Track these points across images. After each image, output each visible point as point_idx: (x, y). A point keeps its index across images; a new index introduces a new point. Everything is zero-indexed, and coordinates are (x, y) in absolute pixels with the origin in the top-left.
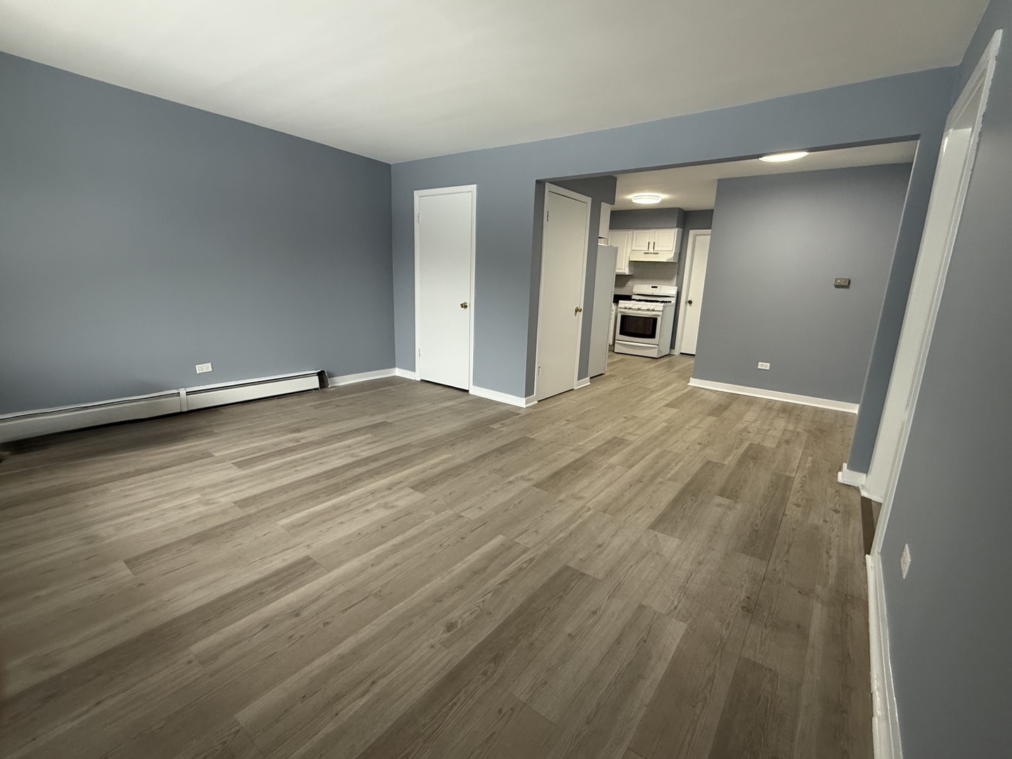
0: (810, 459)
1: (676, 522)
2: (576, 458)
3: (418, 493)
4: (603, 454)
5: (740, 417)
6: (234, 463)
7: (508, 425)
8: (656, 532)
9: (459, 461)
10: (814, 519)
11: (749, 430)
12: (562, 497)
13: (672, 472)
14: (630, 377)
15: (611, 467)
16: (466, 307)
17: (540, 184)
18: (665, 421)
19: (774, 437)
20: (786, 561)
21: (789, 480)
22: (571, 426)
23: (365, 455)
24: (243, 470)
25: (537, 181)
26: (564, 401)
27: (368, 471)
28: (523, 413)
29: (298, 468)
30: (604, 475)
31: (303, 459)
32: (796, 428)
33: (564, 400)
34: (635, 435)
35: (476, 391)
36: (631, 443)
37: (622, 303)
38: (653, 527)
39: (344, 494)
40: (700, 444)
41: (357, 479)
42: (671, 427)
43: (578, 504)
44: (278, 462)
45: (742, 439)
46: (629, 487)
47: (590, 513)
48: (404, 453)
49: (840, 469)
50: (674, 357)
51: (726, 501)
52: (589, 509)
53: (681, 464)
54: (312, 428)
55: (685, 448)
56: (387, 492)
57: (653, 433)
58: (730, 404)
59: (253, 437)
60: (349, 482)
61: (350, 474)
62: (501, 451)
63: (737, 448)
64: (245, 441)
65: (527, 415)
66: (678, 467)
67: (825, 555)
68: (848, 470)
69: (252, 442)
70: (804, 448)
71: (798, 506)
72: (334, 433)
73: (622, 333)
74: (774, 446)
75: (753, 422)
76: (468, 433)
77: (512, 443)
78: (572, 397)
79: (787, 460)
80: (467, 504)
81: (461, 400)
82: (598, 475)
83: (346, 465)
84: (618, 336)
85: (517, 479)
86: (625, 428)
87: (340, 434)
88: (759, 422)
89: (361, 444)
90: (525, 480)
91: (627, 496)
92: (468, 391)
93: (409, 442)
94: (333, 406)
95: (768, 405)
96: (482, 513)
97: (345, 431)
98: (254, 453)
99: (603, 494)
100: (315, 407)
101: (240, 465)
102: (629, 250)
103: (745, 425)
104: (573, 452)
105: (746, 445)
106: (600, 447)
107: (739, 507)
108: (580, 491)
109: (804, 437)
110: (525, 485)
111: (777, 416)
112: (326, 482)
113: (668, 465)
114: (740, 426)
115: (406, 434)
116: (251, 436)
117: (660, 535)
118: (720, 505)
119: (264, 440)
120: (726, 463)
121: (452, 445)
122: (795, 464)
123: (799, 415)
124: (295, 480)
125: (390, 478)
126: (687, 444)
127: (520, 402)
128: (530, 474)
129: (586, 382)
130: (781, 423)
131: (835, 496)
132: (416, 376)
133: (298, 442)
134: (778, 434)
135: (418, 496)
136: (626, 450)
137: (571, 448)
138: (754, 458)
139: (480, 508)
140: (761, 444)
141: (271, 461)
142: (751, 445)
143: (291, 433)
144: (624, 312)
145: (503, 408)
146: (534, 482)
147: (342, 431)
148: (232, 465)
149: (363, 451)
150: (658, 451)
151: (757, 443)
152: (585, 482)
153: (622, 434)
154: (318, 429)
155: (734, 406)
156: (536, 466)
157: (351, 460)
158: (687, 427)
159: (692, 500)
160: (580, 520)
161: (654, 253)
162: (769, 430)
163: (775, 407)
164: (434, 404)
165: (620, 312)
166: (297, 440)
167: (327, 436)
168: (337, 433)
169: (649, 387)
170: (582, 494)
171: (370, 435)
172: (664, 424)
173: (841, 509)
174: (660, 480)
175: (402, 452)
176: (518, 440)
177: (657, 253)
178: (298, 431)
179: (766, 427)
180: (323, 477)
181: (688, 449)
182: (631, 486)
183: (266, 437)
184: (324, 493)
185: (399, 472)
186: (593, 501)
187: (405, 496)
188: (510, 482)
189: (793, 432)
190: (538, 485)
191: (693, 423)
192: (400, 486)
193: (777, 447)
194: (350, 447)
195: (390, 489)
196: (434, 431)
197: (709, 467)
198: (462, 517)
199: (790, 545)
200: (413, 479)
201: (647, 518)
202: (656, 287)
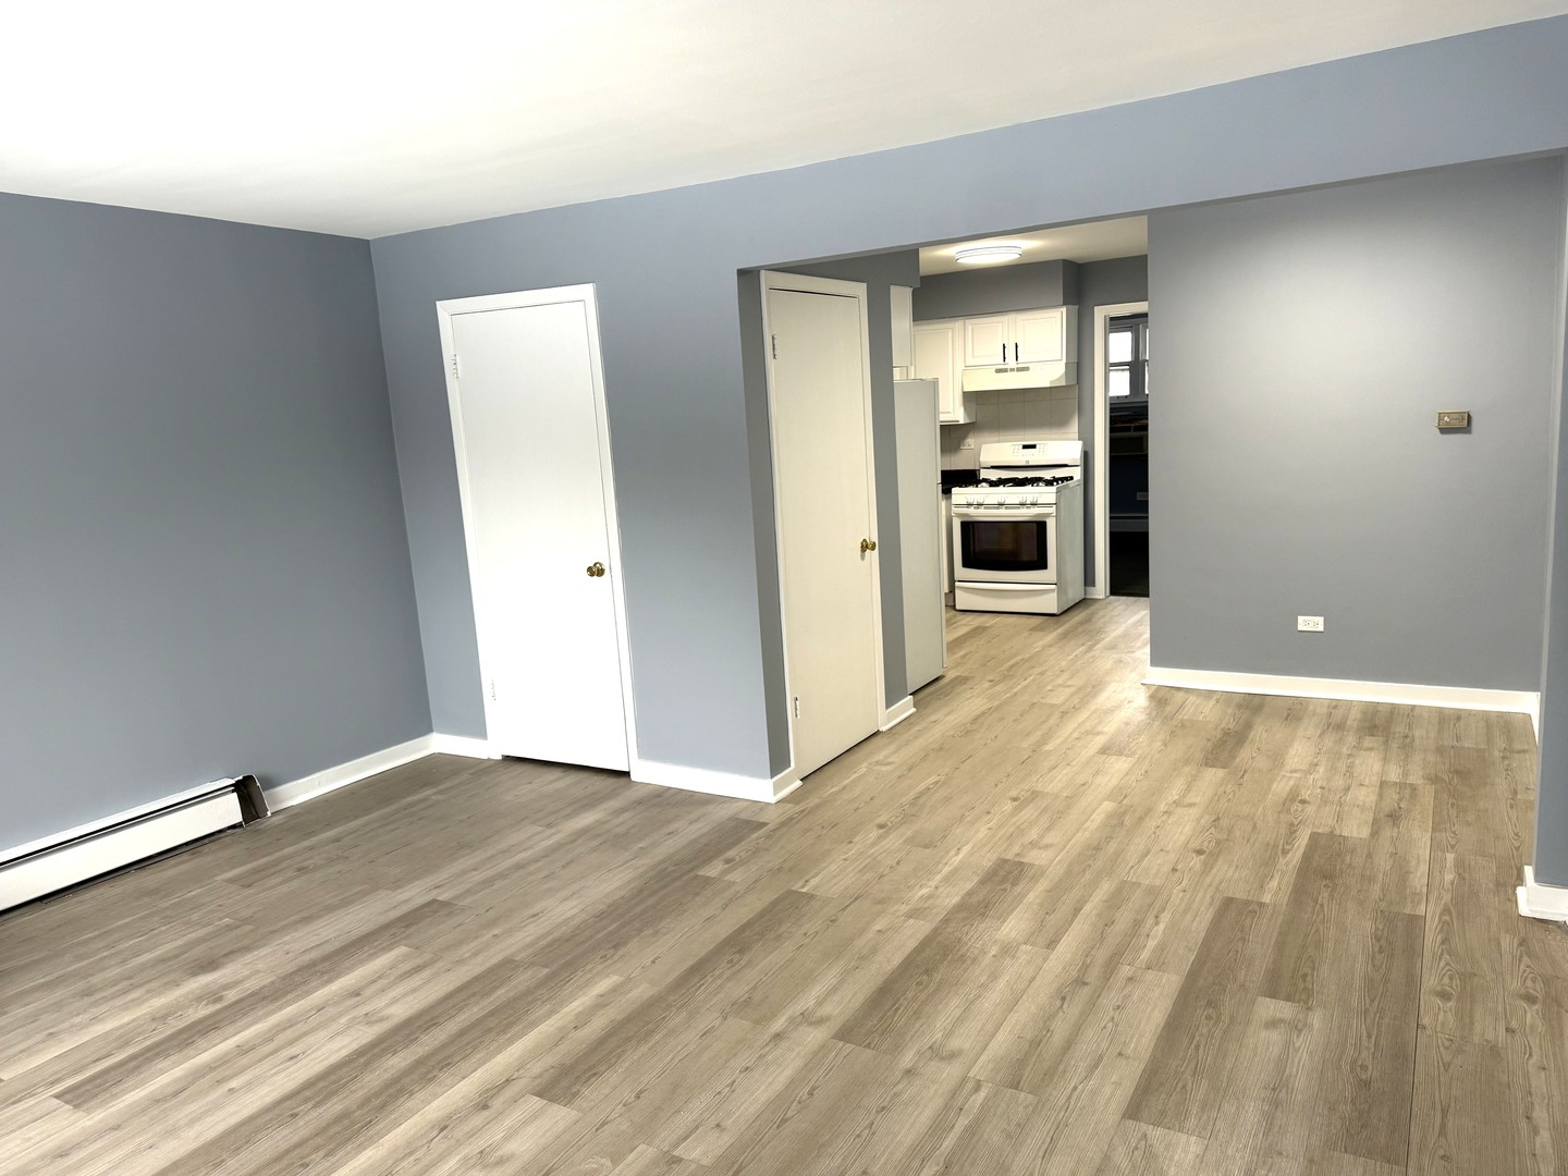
0: (1450, 857)
1: (1184, 1087)
2: (920, 937)
3: (556, 1107)
4: (983, 914)
5: (1277, 758)
6: (57, 1096)
7: (743, 862)
8: (1144, 1126)
9: (641, 992)
10: (1487, 1028)
11: (1305, 794)
12: (908, 1059)
13: (1152, 944)
14: (1005, 678)
15: (1008, 950)
16: (600, 572)
17: (748, 278)
18: (1109, 797)
19: (1363, 808)
20: (1443, 1157)
21: (1414, 923)
22: (893, 841)
23: (400, 1011)
24: (88, 1111)
25: (738, 270)
26: (863, 769)
27: (419, 1063)
28: (772, 818)
29: (234, 1084)
30: (994, 977)
31: (242, 1050)
32: (1406, 774)
33: (862, 767)
34: (1047, 847)
35: (648, 773)
36: (1042, 872)
37: (961, 494)
38: (1133, 1111)
39: (371, 1141)
40: (1200, 852)
41: (395, 1092)
42: (1125, 813)
43: (949, 1073)
44: (178, 1072)
45: (1292, 825)
46: (1059, 1003)
47: (982, 1094)
48: (500, 992)
49: (1520, 880)
50: (1097, 606)
51: (1283, 1009)
52: (977, 1088)
53: (1165, 917)
54: (247, 949)
55: (1166, 869)
56: (478, 1120)
57: (1087, 834)
58: (1248, 726)
59: (96, 1004)
60: (376, 1102)
61: (373, 1079)
62: (738, 944)
63: (1285, 853)
64: (76, 1020)
65: (783, 824)
66: (1162, 926)
67: (1523, 1124)
68: (1535, 885)
69: (95, 1020)
70: (1434, 830)
71: (1445, 996)
72: (307, 958)
73: (968, 562)
74: (1365, 833)
75: (1308, 772)
76: (650, 902)
77: (761, 915)
78: (880, 756)
79: (1402, 872)
80: (686, 1119)
81: (614, 804)
82: (983, 979)
83: (360, 1053)
84: (961, 572)
85: (794, 1023)
86: (1020, 831)
87: (325, 959)
88: (1321, 769)
89: (383, 982)
90: (811, 1024)
91: (1060, 1030)
92: (627, 774)
93: (507, 953)
94: (290, 873)
95: (1335, 718)
96: (726, 1140)
97: (337, 945)
98: (109, 1055)
99: (1001, 1036)
100: (245, 882)
101: (78, 1097)
102: (960, 367)
103: (1292, 783)
104: (912, 921)
105: (1302, 841)
106: (970, 894)
107: (1316, 1019)
108: (949, 1034)
109: (1427, 795)
110: (814, 1037)
111: (1358, 747)
112: (314, 1114)
113: (1138, 923)
114: (1281, 787)
115: (496, 932)
116: (87, 1000)
117: (1155, 1134)
118: (1273, 1024)
119: (125, 1008)
120: (1267, 898)
121: (616, 947)
122: (1419, 878)
123: (1406, 737)
124: (233, 1121)
125: (478, 1074)
126: (1173, 857)
127: (759, 789)
128: (820, 1003)
129: (906, 706)
130: (1370, 765)
131: (1521, 956)
132: (487, 749)
133: (220, 999)
134: (1366, 796)
135: (559, 1117)
136: (1035, 895)
137: (904, 908)
138: (1329, 876)
139: (718, 1125)
140: (1337, 832)
141: (162, 1072)
142: (1314, 837)
143: (194, 974)
144: (967, 515)
145: (721, 813)
146: (834, 1026)
147: (327, 949)
148: (56, 1101)
149: (395, 1001)
150: (1106, 888)
151: (1327, 830)
152: (953, 1006)
153: (1016, 849)
154: (263, 951)
155: (1259, 732)
156: (831, 976)
157: (367, 1034)
158: (1162, 807)
159: (1209, 1018)
160: (962, 1122)
161: (1019, 370)
162: (1347, 789)
163: (1349, 723)
164: (549, 826)
165: (959, 515)
166: (214, 996)
167: (290, 968)
168: (314, 955)
169: (1055, 701)
170: (955, 1043)
171: (402, 950)
172: (1108, 806)
173: (1538, 990)
174: (1125, 971)
175: (496, 988)
176: (775, 903)
177: (1027, 369)
178: (210, 965)
179: (1339, 782)
180: (306, 1101)
181: (1174, 870)
182: (1064, 999)
183: (131, 996)
184: (317, 1148)
185: (499, 1050)
186: (983, 1058)
187: (526, 1122)
188: (778, 1036)
189: (1401, 786)
190: (844, 1034)
191: (1174, 794)
192: (508, 1093)
193: (1375, 834)
194: (357, 994)
195: (485, 1107)
196: (563, 910)
197: (1232, 914)
198: (678, 1160)
199: (1445, 1112)
200: (536, 1068)
201: (1115, 1086)
202: (1034, 447)
